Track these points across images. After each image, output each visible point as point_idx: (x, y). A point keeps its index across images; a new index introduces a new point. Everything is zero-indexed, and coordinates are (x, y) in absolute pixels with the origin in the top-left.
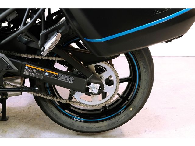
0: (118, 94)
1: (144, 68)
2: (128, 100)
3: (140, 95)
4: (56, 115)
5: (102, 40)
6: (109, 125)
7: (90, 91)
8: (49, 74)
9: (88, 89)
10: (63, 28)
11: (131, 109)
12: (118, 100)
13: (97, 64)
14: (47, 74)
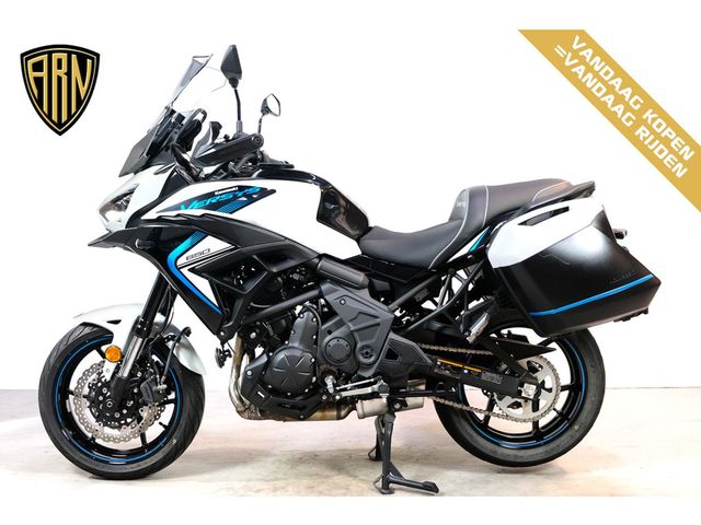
0: (555, 409)
1: (592, 366)
2: (568, 420)
3: (588, 406)
4: (472, 436)
5: (553, 312)
6: (546, 452)
7: (523, 395)
8: (469, 371)
9: (521, 392)
10: (492, 307)
11: (576, 427)
12: (555, 419)
13: (529, 359)
14: (466, 371)
